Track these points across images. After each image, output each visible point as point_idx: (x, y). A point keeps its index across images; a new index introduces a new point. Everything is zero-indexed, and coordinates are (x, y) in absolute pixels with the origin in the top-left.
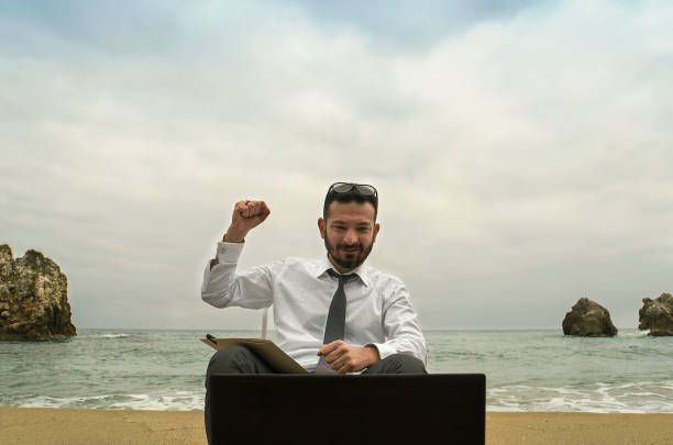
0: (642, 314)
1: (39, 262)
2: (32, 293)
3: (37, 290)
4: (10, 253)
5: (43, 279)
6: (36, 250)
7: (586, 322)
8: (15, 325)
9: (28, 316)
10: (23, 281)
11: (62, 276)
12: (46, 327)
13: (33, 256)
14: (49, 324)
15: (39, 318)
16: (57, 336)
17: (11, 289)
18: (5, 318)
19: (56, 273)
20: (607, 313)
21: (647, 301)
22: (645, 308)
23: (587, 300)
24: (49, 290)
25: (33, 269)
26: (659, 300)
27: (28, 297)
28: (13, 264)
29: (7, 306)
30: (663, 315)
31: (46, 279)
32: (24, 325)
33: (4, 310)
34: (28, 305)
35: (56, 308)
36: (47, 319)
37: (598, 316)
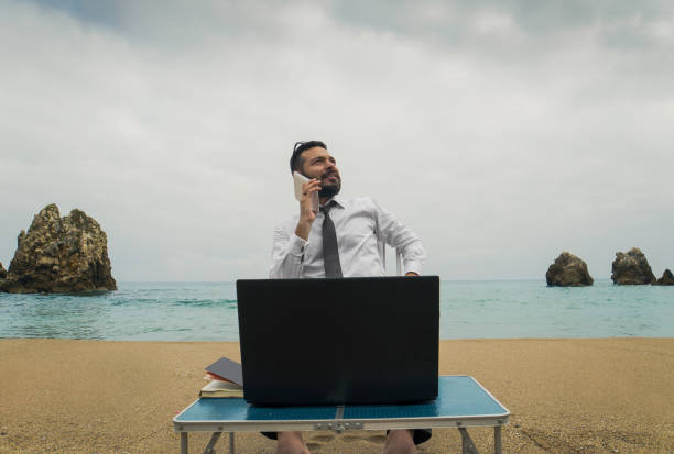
0: (615, 265)
1: (82, 220)
2: (78, 249)
3: (81, 247)
4: (58, 212)
5: (86, 236)
6: (80, 209)
7: (567, 273)
8: (64, 279)
9: (75, 270)
10: (70, 238)
11: (102, 233)
12: (90, 280)
13: (77, 216)
14: (93, 277)
15: (84, 273)
17: (60, 246)
18: (55, 272)
19: (97, 231)
20: (585, 265)
21: (619, 255)
22: (618, 260)
23: (568, 254)
24: (91, 246)
25: (77, 226)
26: (630, 254)
27: (74, 253)
28: (61, 222)
30: (632, 267)
31: (89, 236)
32: (72, 279)
33: (54, 264)
34: (74, 260)
35: (98, 262)
36: (90, 273)
37: (576, 267)
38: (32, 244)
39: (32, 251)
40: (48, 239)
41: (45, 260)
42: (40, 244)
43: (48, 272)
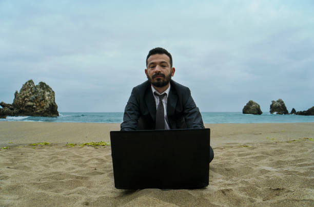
0: (271, 106)
1: (45, 87)
2: (44, 99)
3: (45, 98)
4: (34, 83)
6: (43, 82)
7: (252, 109)
8: (38, 111)
9: (43, 107)
10: (40, 94)
11: (53, 92)
12: (50, 112)
13: (42, 85)
15: (47, 108)
16: (54, 115)
17: (36, 97)
18: (34, 108)
19: (51, 91)
20: (259, 106)
21: (273, 102)
22: (272, 104)
23: (252, 101)
24: (50, 97)
25: (43, 89)
26: (278, 101)
27: (42, 100)
28: (36, 87)
29: (35, 104)
30: (279, 107)
31: (48, 93)
32: (41, 111)
33: (34, 105)
34: (43, 104)
35: (52, 104)
36: (50, 109)
37: (256, 107)
38: (23, 97)
39: (23, 99)
40: (30, 94)
41: (29, 103)
42: (27, 97)
43: (31, 108)
